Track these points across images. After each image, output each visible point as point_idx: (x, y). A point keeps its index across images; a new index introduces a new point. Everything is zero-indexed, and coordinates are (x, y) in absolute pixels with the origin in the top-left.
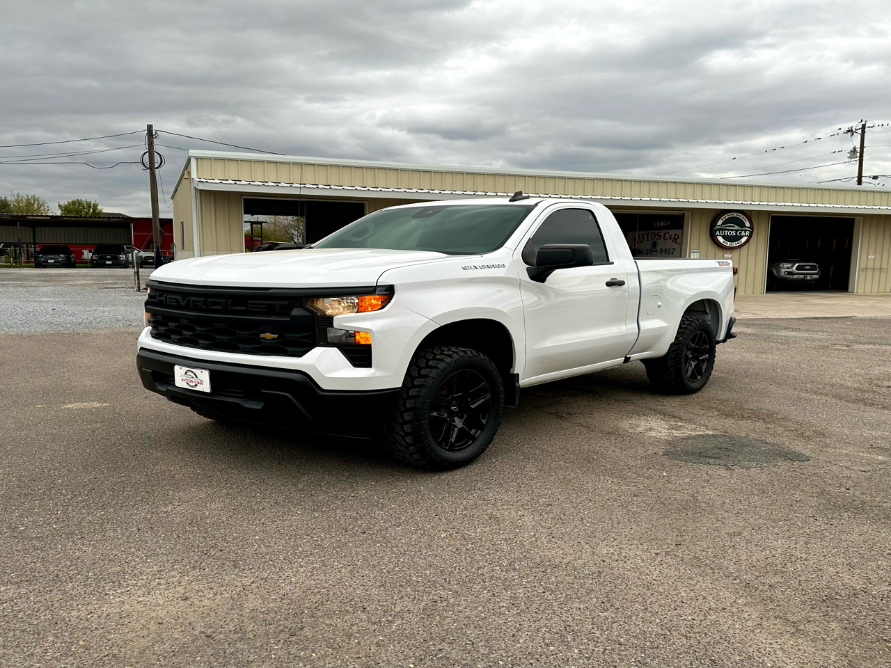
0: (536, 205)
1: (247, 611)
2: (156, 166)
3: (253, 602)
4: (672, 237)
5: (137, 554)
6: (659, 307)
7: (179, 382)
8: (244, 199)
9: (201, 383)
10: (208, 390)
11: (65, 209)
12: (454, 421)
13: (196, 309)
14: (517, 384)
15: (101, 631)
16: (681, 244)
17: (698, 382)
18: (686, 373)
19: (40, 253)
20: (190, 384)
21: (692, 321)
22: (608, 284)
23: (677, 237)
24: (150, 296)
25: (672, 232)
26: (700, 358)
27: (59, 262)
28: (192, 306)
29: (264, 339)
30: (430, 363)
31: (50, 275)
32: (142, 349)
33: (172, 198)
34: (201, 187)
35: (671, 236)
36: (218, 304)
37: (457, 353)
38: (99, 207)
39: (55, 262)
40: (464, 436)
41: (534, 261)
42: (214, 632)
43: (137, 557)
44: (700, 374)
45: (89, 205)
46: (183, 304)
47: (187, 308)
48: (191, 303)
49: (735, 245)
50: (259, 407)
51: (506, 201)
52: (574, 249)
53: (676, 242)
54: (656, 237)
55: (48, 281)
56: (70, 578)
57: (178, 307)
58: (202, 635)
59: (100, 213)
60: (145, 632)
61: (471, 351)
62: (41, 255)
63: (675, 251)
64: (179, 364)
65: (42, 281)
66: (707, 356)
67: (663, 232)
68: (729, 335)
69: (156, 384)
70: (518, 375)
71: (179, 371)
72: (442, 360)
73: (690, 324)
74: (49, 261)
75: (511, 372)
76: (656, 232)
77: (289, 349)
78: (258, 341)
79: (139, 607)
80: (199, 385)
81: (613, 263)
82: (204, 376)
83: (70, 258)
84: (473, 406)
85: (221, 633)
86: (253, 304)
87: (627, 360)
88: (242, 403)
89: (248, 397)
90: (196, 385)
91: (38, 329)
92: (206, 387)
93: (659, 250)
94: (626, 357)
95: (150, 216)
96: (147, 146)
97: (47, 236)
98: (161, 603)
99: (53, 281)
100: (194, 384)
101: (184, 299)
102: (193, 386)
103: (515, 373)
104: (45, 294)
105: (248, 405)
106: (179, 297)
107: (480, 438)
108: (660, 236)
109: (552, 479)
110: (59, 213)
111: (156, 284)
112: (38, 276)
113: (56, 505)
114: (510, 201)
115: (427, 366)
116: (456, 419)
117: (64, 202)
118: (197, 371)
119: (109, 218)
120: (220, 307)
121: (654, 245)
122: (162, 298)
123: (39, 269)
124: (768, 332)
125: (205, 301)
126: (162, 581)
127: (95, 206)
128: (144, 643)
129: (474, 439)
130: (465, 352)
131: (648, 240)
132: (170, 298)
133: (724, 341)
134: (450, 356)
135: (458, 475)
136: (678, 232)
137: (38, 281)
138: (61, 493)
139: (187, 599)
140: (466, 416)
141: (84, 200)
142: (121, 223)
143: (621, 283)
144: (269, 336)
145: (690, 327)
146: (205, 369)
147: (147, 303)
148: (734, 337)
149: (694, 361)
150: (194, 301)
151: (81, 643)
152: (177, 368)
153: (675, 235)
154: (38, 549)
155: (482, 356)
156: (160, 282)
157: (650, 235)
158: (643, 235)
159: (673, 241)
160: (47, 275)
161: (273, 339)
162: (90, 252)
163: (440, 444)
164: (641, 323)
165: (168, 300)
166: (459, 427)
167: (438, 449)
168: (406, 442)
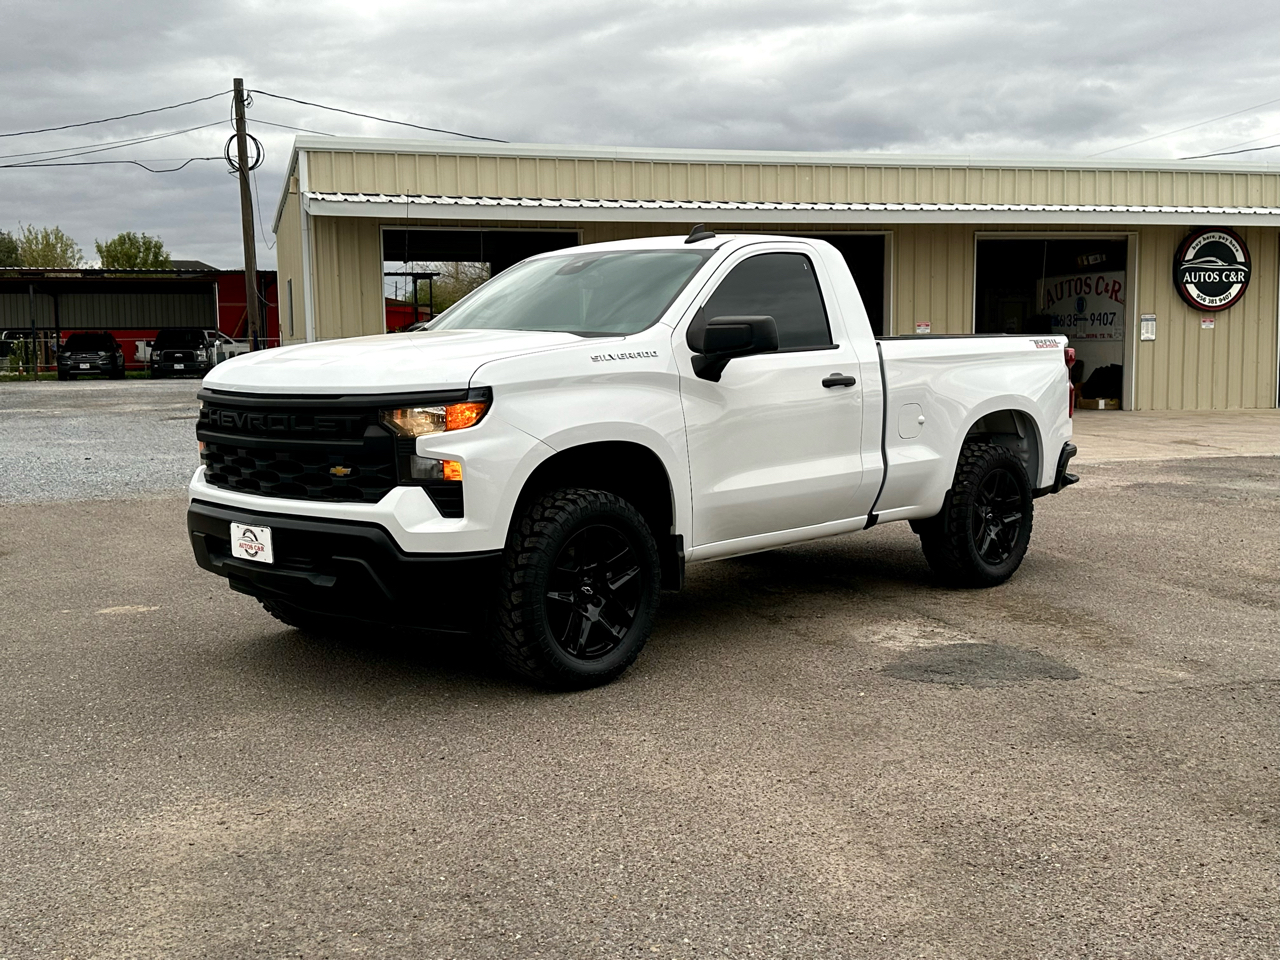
0: (717, 248)
1: (287, 834)
3: (295, 825)
4: (1110, 288)
5: (175, 781)
6: (921, 424)
7: (236, 550)
9: (263, 549)
10: (270, 560)
12: (586, 610)
13: (254, 431)
14: (679, 553)
15: (129, 850)
16: (1123, 302)
17: (1003, 564)
18: (980, 548)
20: (250, 551)
21: (986, 451)
22: (827, 384)
23: (1117, 287)
25: (1110, 277)
26: (1006, 521)
28: (249, 427)
29: (335, 475)
30: (547, 514)
32: (194, 500)
35: (1107, 285)
37: (584, 497)
40: (599, 635)
41: (702, 344)
42: (247, 853)
43: (175, 784)
44: (1008, 550)
46: (240, 424)
47: (244, 431)
48: (249, 420)
49: (1218, 303)
50: (331, 585)
52: (751, 326)
53: (1116, 299)
54: (1084, 288)
56: (100, 804)
57: (233, 430)
58: (234, 855)
60: (175, 852)
61: (606, 495)
63: (1116, 319)
64: (236, 521)
66: (1019, 515)
67: (1095, 277)
68: (1062, 480)
69: (211, 557)
70: (681, 536)
71: (236, 531)
72: (562, 509)
73: (981, 457)
75: (672, 532)
76: (1083, 277)
77: (364, 491)
78: (328, 479)
79: (172, 831)
80: (260, 553)
81: (837, 347)
82: (265, 535)
84: (613, 587)
85: (253, 853)
86: (321, 421)
87: (872, 520)
88: (311, 579)
89: (319, 570)
90: (256, 553)
92: (267, 556)
93: (1088, 317)
94: (870, 515)
98: (195, 826)
100: (252, 552)
101: (240, 415)
102: (253, 556)
103: (677, 533)
105: (317, 583)
106: (235, 414)
107: (624, 640)
108: (1089, 286)
109: (708, 700)
111: (209, 393)
113: (86, 731)
115: (543, 518)
116: (590, 607)
118: (257, 530)
120: (282, 427)
121: (1081, 305)
122: (215, 417)
124: (1214, 483)
125: (265, 418)
126: (200, 807)
128: (172, 860)
129: (617, 641)
130: (596, 496)
131: (1070, 295)
132: (225, 416)
133: (1054, 489)
134: (574, 502)
135: (589, 696)
136: (1117, 276)
138: (92, 718)
139: (223, 823)
140: (604, 602)
143: (849, 382)
144: (340, 471)
145: (980, 463)
146: (267, 526)
147: (200, 426)
148: (1072, 482)
149: (996, 526)
150: (252, 419)
151: (108, 859)
152: (233, 526)
153: (1115, 282)
154: (64, 776)
155: (622, 502)
156: (214, 391)
157: (1073, 283)
158: (1061, 284)
159: (1111, 297)
161: (346, 476)
163: (564, 646)
164: (889, 453)
165: (223, 419)
166: (593, 620)
167: (559, 651)
168: (517, 641)
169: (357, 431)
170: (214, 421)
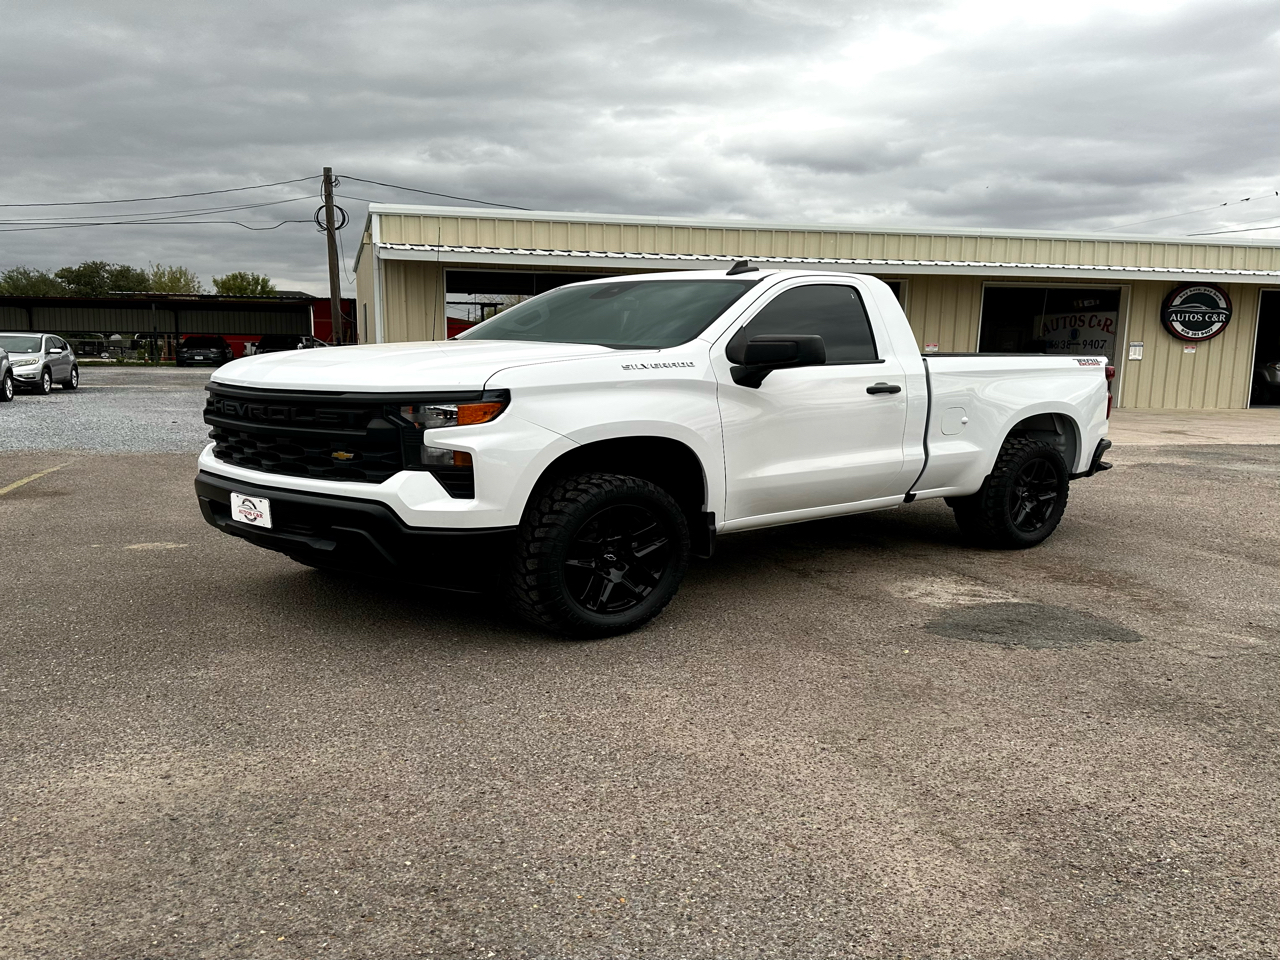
0: (762, 280)
2: (336, 226)
6: (964, 423)
7: (237, 515)
8: (447, 272)
9: (261, 516)
10: (269, 525)
11: (223, 285)
12: (609, 574)
13: (255, 419)
14: (711, 527)
19: (184, 346)
20: (249, 516)
21: (1026, 445)
22: (872, 391)
24: (209, 403)
26: (1042, 498)
27: (210, 359)
28: (250, 415)
29: (337, 459)
30: (568, 495)
31: (192, 377)
32: (202, 471)
33: (355, 270)
34: (384, 255)
36: (280, 412)
37: (610, 482)
38: (271, 283)
39: (204, 359)
40: (621, 594)
41: (742, 357)
44: (1042, 521)
45: (256, 281)
46: (241, 413)
47: (245, 418)
48: (249, 409)
49: (1200, 336)
50: (331, 549)
51: (720, 274)
52: (797, 343)
55: (188, 385)
57: (236, 417)
59: (272, 291)
61: (634, 481)
62: (185, 350)
63: (1107, 344)
64: (236, 492)
65: (179, 384)
66: (1054, 494)
67: (1089, 315)
69: (216, 517)
70: (713, 514)
71: (236, 500)
72: (585, 491)
73: (1021, 449)
74: (196, 358)
75: (703, 510)
77: (367, 473)
78: (330, 462)
80: (258, 519)
81: (883, 362)
82: (264, 506)
83: (226, 353)
84: (637, 555)
87: (909, 498)
88: (309, 542)
89: (319, 536)
90: (256, 519)
91: (139, 448)
92: (266, 522)
93: (1080, 343)
94: (908, 494)
95: (328, 295)
96: (323, 197)
97: (193, 325)
99: (194, 384)
100: (252, 517)
101: (241, 406)
102: (252, 520)
103: (709, 511)
104: (174, 403)
105: (317, 545)
106: (237, 404)
108: (1083, 321)
110: (214, 291)
111: (215, 386)
112: (176, 377)
114: (728, 274)
115: (564, 499)
116: (613, 570)
117: (221, 277)
118: (255, 500)
119: (281, 298)
122: (219, 405)
123: (181, 369)
125: (266, 409)
127: (265, 282)
130: (623, 481)
132: (228, 405)
134: (598, 486)
135: (609, 645)
137: (174, 384)
139: (168, 777)
140: (627, 567)
141: (249, 273)
142: (299, 304)
143: (894, 390)
144: (343, 455)
145: (1021, 453)
146: (265, 497)
147: (206, 412)
148: (1106, 469)
149: (1031, 502)
150: (253, 409)
151: (15, 818)
152: (233, 496)
155: (651, 486)
156: (220, 384)
160: (188, 377)
161: (348, 459)
162: (253, 345)
163: (583, 604)
164: (931, 446)
165: (226, 407)
166: (615, 582)
167: (578, 609)
168: (531, 599)
169: (361, 422)
170: (218, 409)
